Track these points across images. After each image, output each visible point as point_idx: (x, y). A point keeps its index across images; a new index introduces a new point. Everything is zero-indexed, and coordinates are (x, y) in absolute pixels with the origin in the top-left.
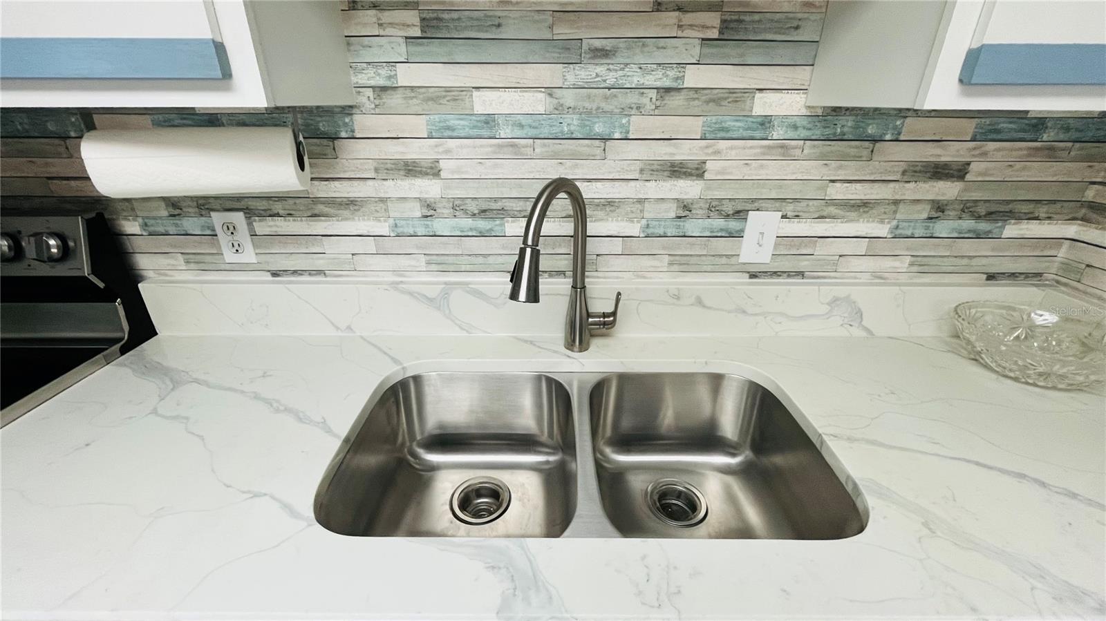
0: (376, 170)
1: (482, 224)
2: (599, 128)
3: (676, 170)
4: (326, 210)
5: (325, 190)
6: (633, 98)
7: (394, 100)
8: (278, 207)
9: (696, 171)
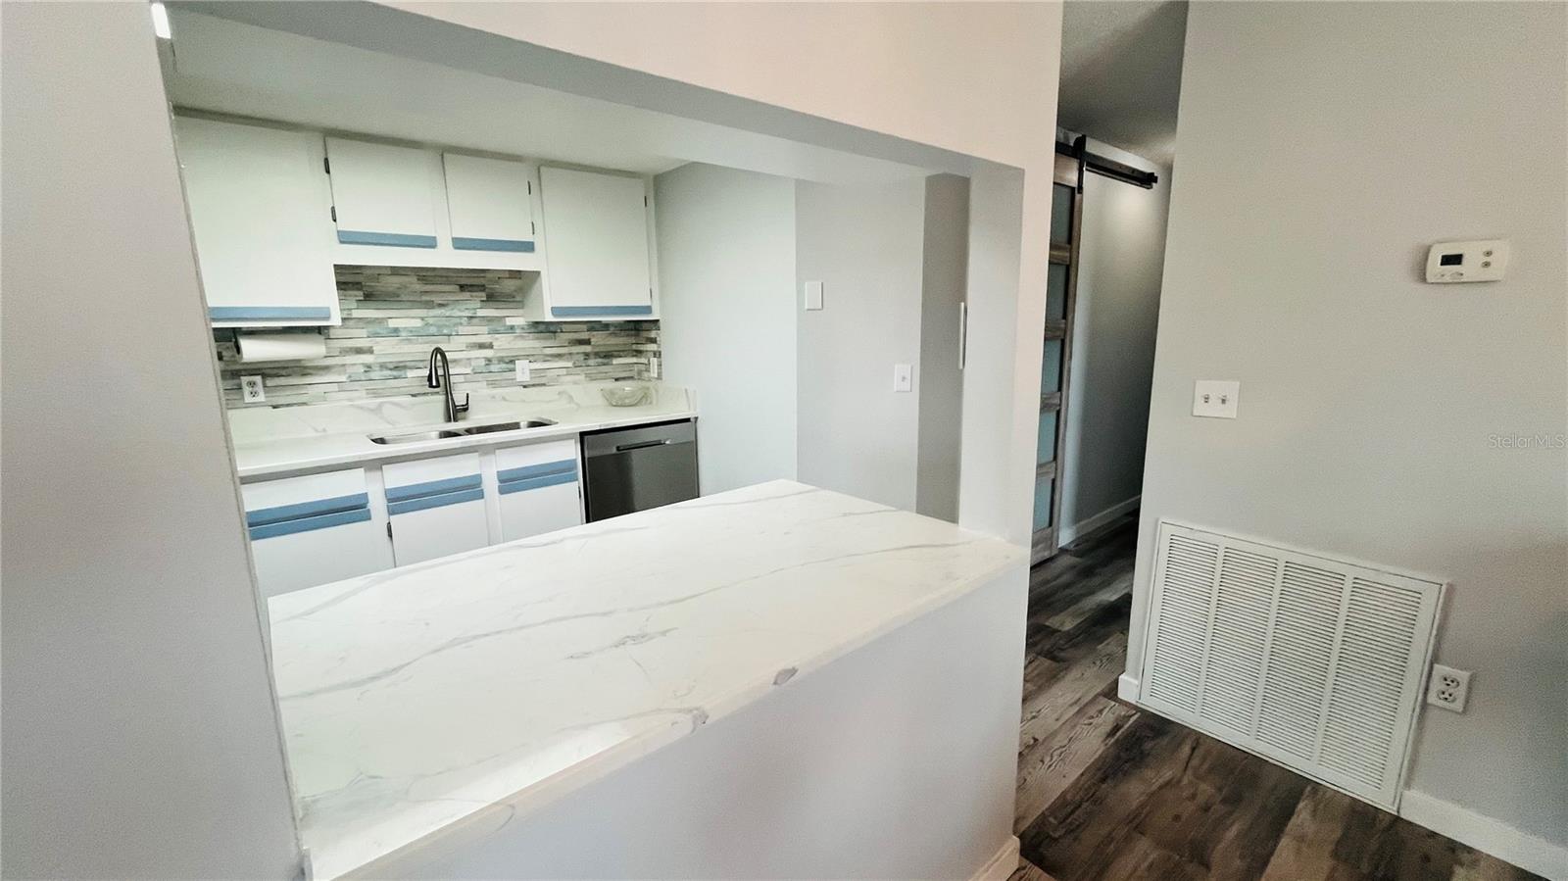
1: (395, 373)
3: (482, 346)
4: (310, 371)
9: (490, 346)
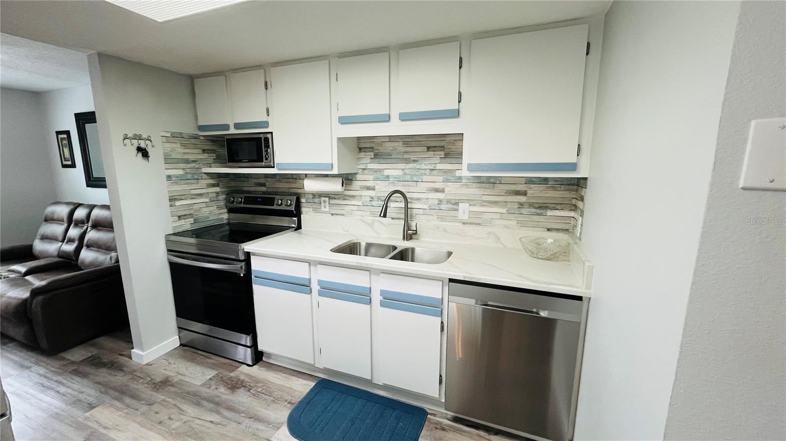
0: (360, 188)
2: (415, 179)
3: (437, 190)
5: (347, 193)
6: (423, 172)
7: (366, 172)
8: (336, 197)
9: (442, 191)
